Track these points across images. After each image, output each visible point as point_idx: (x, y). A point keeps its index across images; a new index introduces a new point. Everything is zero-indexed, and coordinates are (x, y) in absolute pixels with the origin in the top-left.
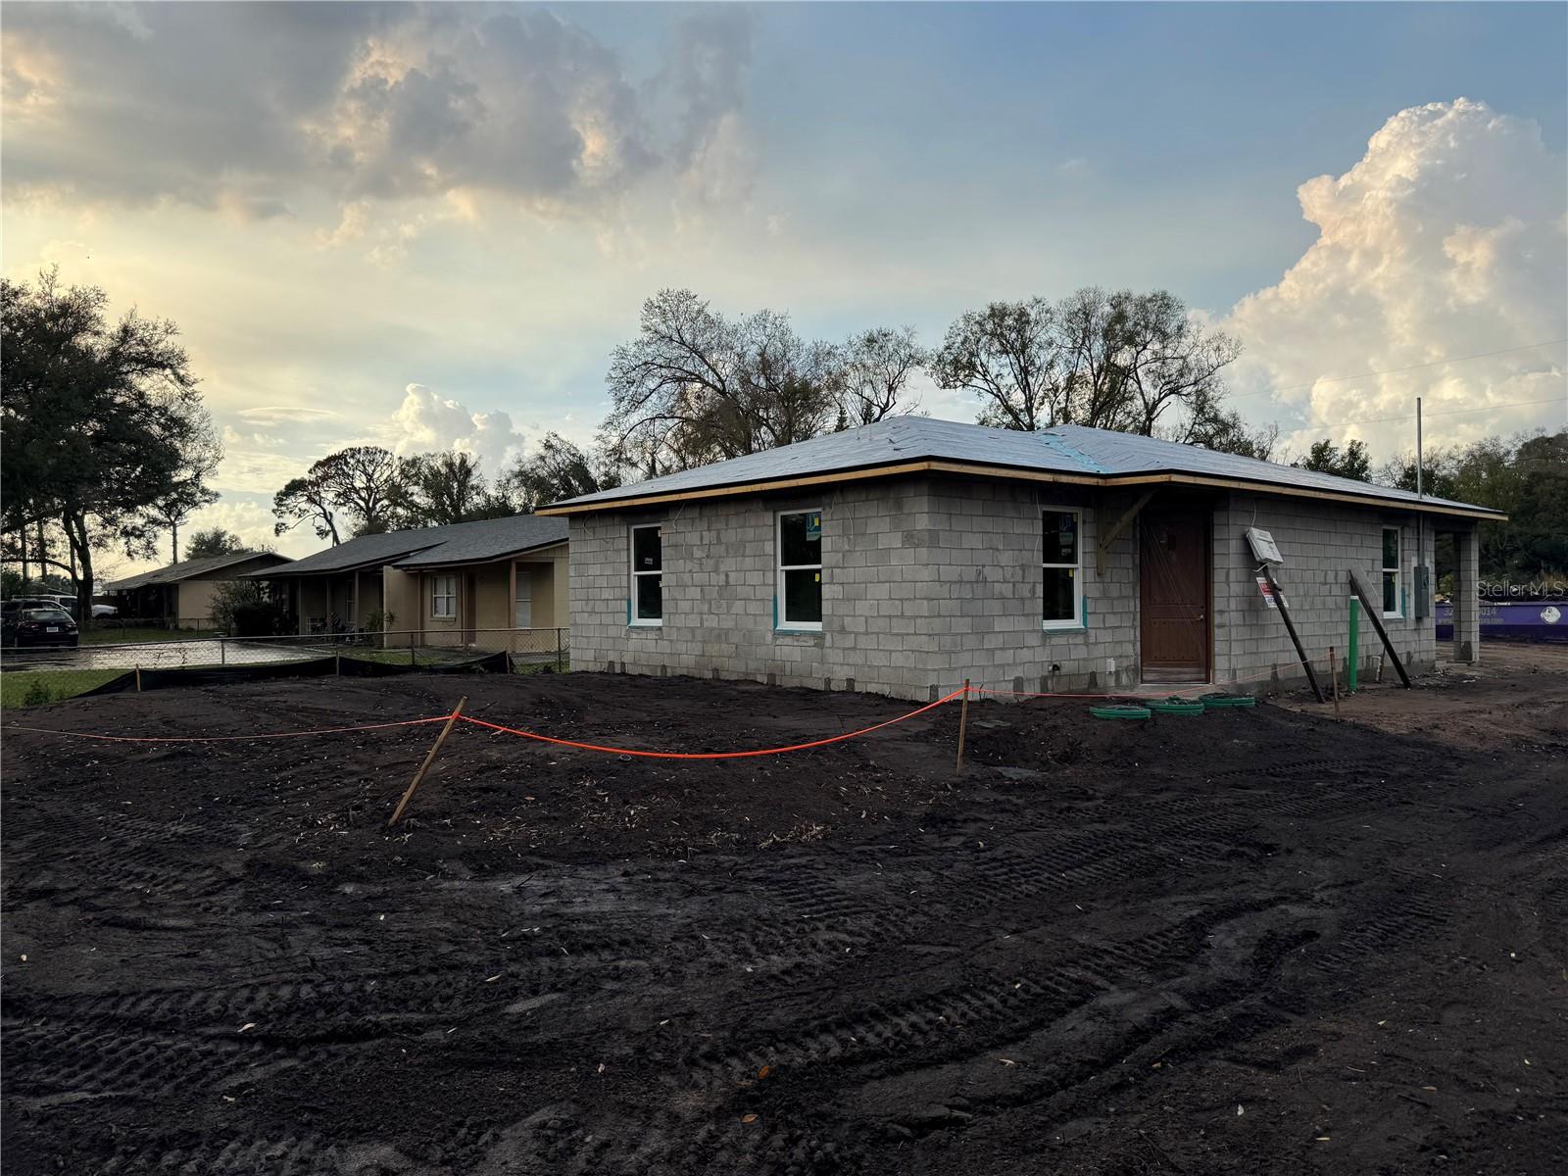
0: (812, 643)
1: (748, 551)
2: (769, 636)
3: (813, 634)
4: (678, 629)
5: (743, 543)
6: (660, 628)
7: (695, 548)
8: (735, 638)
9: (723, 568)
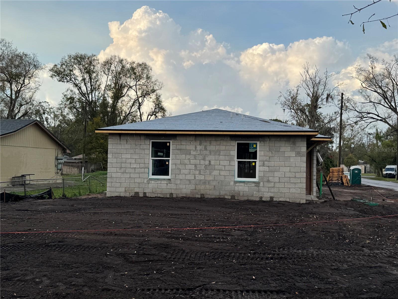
0: (254, 185)
1: (221, 154)
2: (232, 183)
3: (254, 182)
4: (181, 180)
5: (219, 151)
6: (169, 180)
7: (192, 151)
8: (214, 183)
9: (207, 159)
